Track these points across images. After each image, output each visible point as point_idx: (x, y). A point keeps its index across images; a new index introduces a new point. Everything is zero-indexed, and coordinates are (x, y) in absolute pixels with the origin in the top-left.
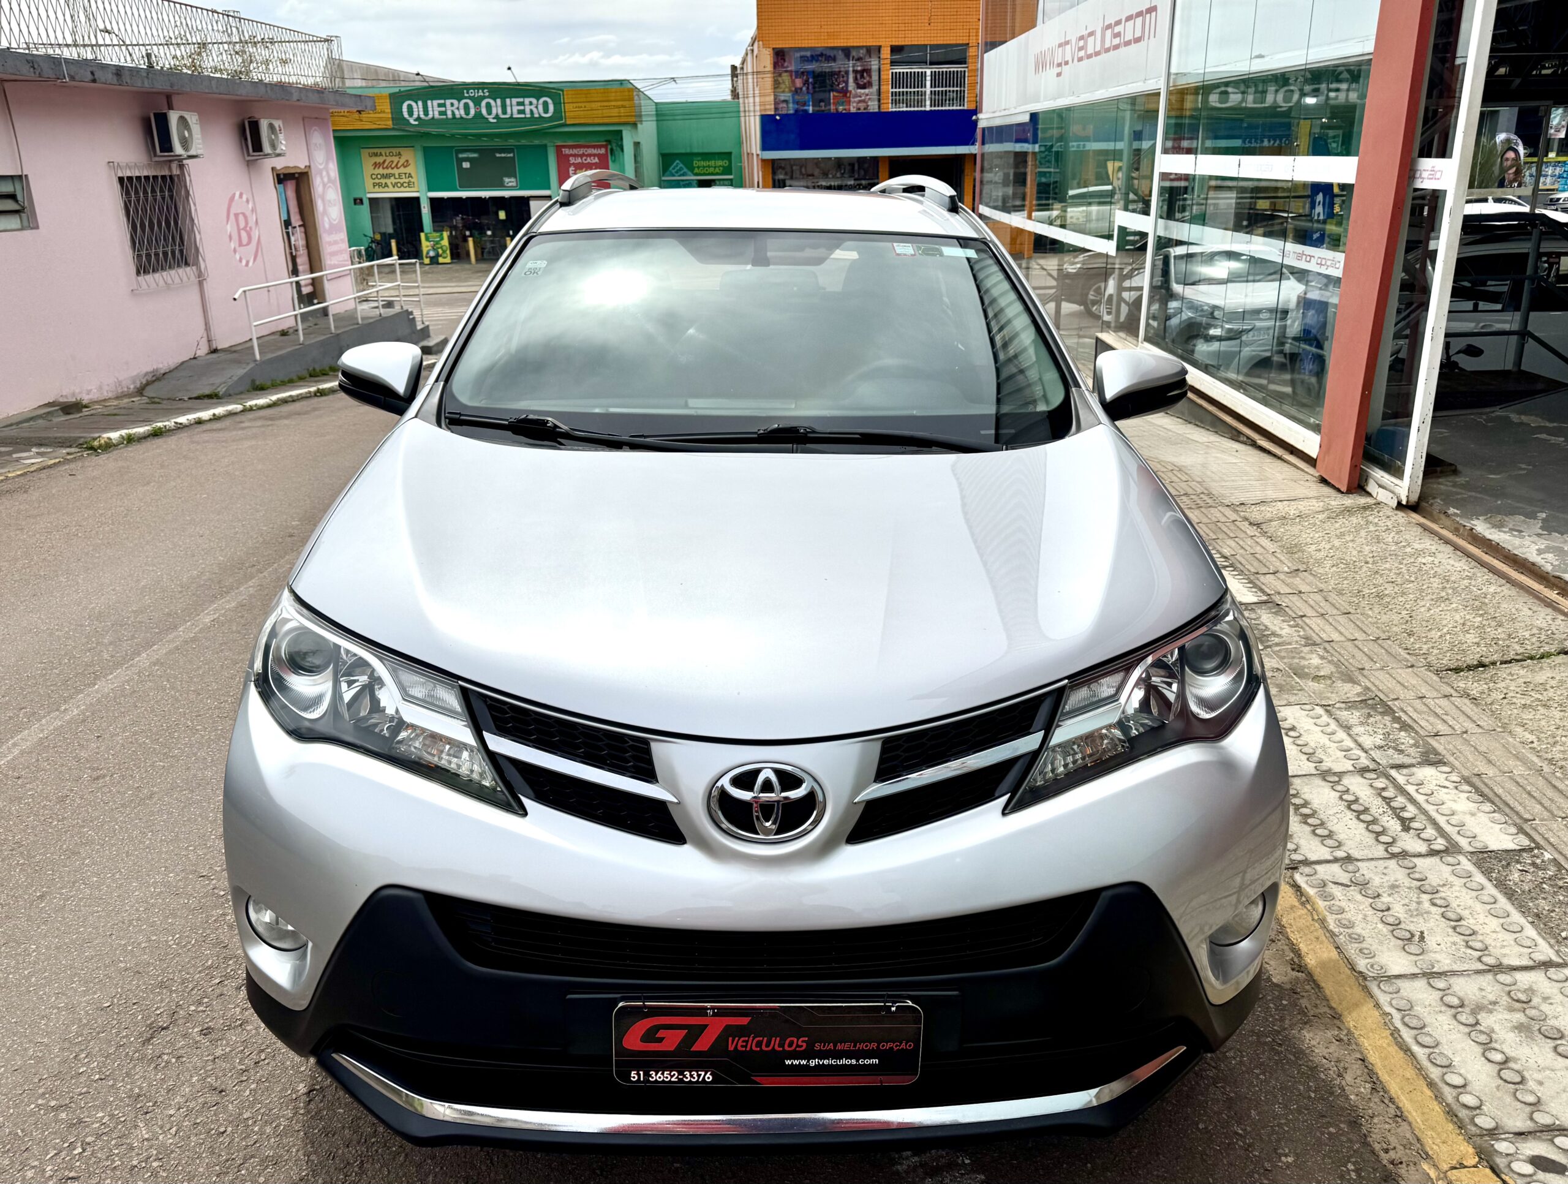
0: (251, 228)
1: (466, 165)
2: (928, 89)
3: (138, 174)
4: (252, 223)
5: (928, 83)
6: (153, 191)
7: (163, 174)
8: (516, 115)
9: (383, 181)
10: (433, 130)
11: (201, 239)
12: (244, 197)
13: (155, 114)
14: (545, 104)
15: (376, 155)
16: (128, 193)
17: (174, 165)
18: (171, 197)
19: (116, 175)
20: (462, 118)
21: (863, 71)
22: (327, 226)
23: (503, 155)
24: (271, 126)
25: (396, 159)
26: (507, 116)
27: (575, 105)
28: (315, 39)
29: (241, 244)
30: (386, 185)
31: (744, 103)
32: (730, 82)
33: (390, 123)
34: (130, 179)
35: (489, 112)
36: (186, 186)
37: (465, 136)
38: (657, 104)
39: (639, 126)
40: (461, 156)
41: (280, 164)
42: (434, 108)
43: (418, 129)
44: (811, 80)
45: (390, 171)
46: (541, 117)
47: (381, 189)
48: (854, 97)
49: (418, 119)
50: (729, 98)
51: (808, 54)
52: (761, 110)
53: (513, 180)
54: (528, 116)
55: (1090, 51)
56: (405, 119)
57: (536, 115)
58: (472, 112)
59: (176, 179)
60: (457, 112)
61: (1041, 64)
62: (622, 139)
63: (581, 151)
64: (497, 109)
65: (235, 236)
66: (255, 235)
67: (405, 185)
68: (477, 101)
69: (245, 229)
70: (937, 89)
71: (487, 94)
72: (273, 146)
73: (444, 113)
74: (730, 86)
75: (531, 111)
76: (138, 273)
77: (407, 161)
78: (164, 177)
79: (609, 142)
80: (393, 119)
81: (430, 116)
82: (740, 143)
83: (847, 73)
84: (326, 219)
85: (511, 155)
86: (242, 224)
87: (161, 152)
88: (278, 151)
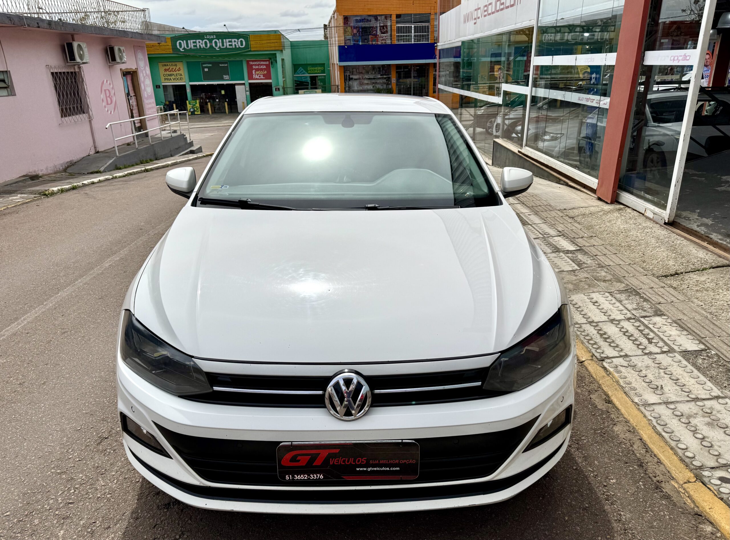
0: (112, 96)
1: (206, 70)
2: (413, 34)
3: (60, 71)
4: (112, 94)
5: (413, 31)
6: (67, 79)
7: (71, 71)
8: (228, 47)
9: (169, 77)
10: (191, 54)
11: (89, 101)
12: (108, 82)
13: (67, 43)
14: (241, 42)
15: (165, 65)
16: (56, 80)
17: (76, 67)
18: (76, 82)
19: (50, 71)
20: (204, 48)
21: (383, 26)
22: (146, 96)
23: (223, 65)
24: (119, 49)
25: (174, 67)
26: (225, 47)
27: (255, 42)
28: (138, 10)
29: (108, 104)
30: (170, 79)
31: (330, 41)
32: (323, 31)
33: (172, 50)
34: (56, 73)
35: (216, 46)
36: (82, 77)
37: (206, 56)
38: (291, 42)
39: (284, 51)
40: (204, 66)
41: (124, 67)
42: (191, 43)
43: (184, 53)
44: (360, 30)
45: (172, 73)
46: (239, 47)
47: (168, 81)
48: (380, 38)
49: (184, 49)
50: (323, 39)
51: (359, 18)
52: (338, 44)
53: (227, 76)
54: (234, 47)
55: (490, 12)
56: (178, 48)
57: (237, 47)
58: (209, 45)
59: (77, 73)
60: (201, 45)
61: (467, 19)
62: (276, 57)
63: (258, 63)
64: (219, 44)
65: (105, 100)
66: (114, 100)
67: (179, 79)
68: (211, 41)
69: (109, 97)
70: (417, 34)
71: (215, 37)
72: (121, 59)
73: (196, 46)
74: (323, 33)
75: (235, 45)
76: (62, 117)
77: (180, 68)
78: (71, 73)
79: (270, 59)
80: (173, 49)
81: (190, 47)
82: (328, 59)
83: (377, 27)
84: (145, 92)
85: (227, 65)
86: (108, 95)
87: (70, 60)
88: (123, 61)
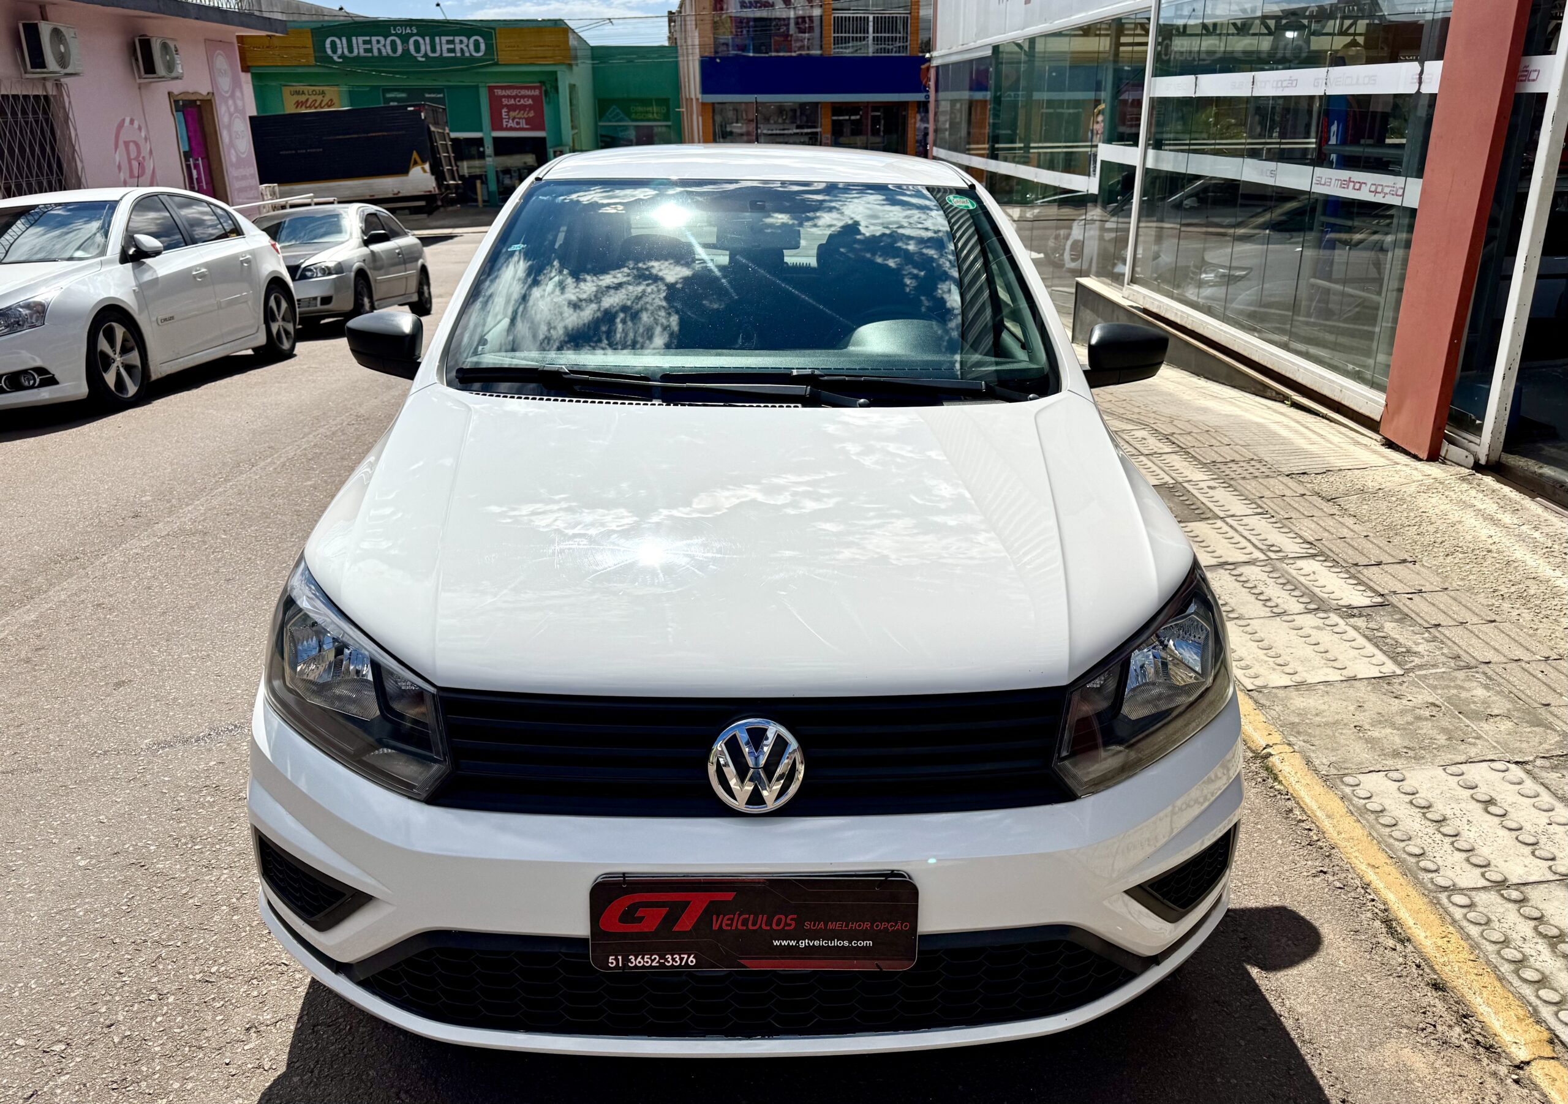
0: (143, 158)
2: (871, 36)
3: (4, 93)
4: (145, 152)
5: (871, 29)
6: (24, 112)
8: (445, 54)
10: (359, 69)
11: (83, 168)
12: (136, 123)
13: (24, 25)
14: (477, 43)
15: (298, 93)
17: (49, 85)
18: (47, 119)
20: (388, 56)
21: (802, 17)
22: (234, 159)
23: (432, 95)
24: (166, 46)
25: (319, 98)
26: (437, 54)
27: (507, 44)
29: (132, 176)
31: (682, 47)
32: (667, 25)
33: (312, 59)
36: (64, 108)
37: (392, 75)
38: (593, 48)
39: (574, 67)
40: (389, 95)
41: (177, 88)
42: (358, 42)
43: (343, 66)
44: (751, 25)
46: (471, 56)
48: (795, 42)
49: (342, 56)
50: (667, 44)
52: (700, 53)
56: (328, 55)
57: (467, 54)
58: (400, 49)
59: (52, 99)
60: (383, 50)
62: (556, 80)
63: (514, 92)
64: (425, 47)
65: (125, 166)
66: (149, 166)
68: (405, 39)
69: (136, 159)
70: (879, 35)
72: (169, 68)
73: (370, 50)
74: (667, 31)
75: (462, 50)
77: (331, 100)
78: (37, 97)
79: (542, 83)
80: (315, 55)
81: (356, 53)
82: (677, 88)
83: (788, 18)
84: (233, 151)
85: (441, 95)
86: (133, 155)
87: (33, 66)
88: (175, 74)
